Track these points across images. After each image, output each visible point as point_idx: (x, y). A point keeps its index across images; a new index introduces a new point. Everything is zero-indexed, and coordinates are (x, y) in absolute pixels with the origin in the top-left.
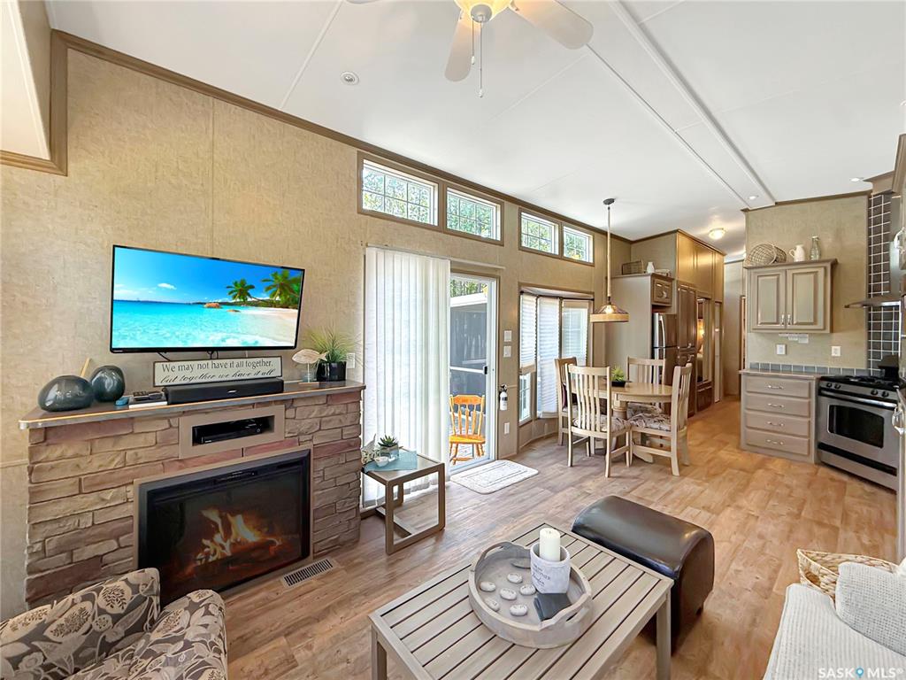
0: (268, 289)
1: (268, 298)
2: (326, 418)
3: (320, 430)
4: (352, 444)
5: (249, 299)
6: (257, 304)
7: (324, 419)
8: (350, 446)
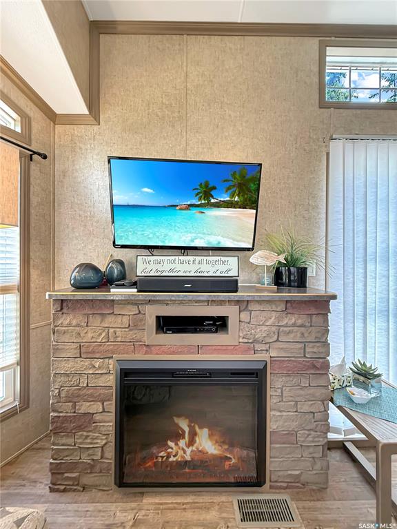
0: (228, 189)
1: (228, 199)
2: (285, 329)
3: (277, 340)
4: (318, 365)
5: (212, 201)
6: (218, 205)
7: (282, 329)
8: (314, 367)
